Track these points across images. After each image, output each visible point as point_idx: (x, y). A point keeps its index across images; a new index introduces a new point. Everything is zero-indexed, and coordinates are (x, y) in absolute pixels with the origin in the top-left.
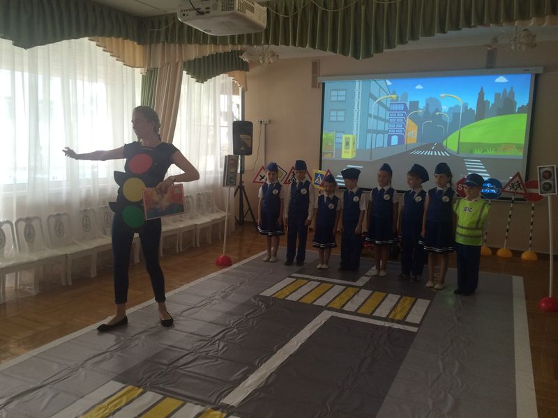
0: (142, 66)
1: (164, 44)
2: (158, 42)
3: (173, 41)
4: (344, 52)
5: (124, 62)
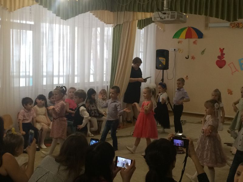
0: (113, 23)
1: (125, 11)
2: (121, 11)
3: (129, 10)
4: (222, 18)
5: (104, 22)
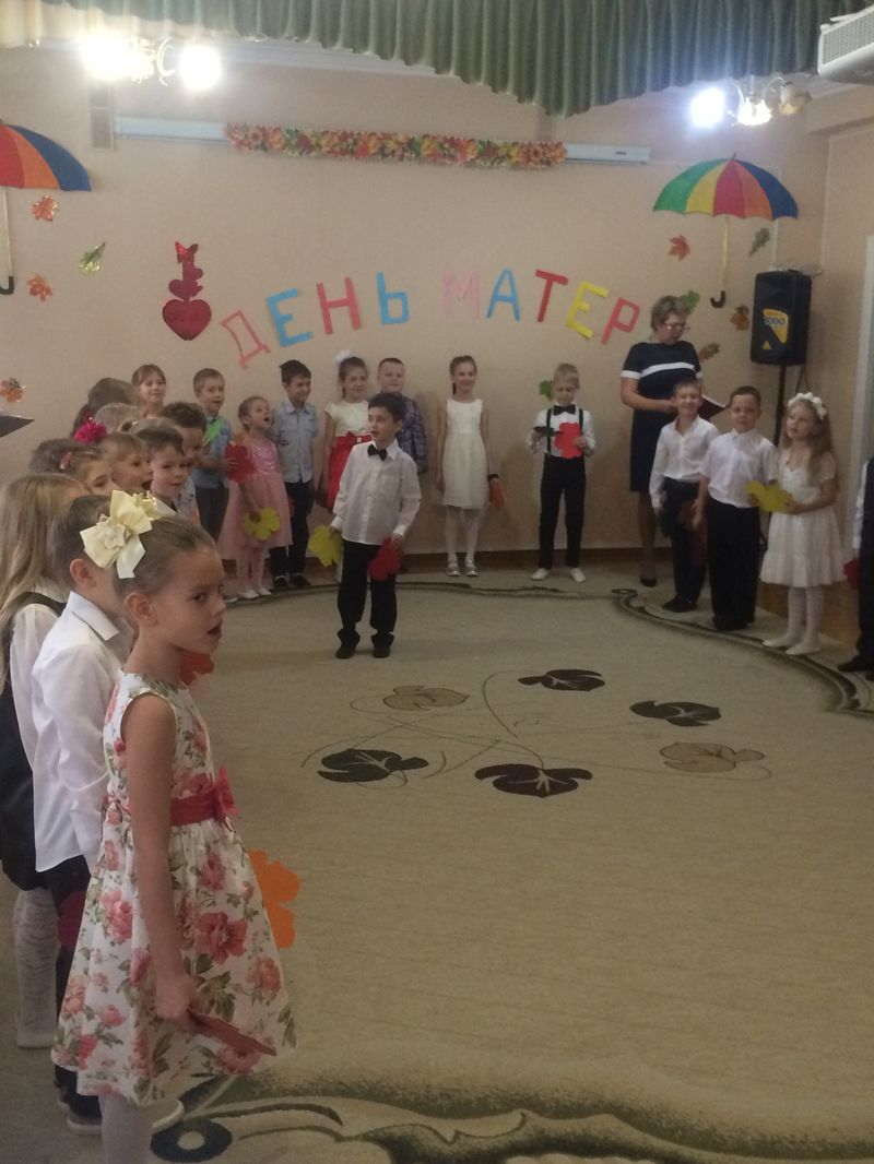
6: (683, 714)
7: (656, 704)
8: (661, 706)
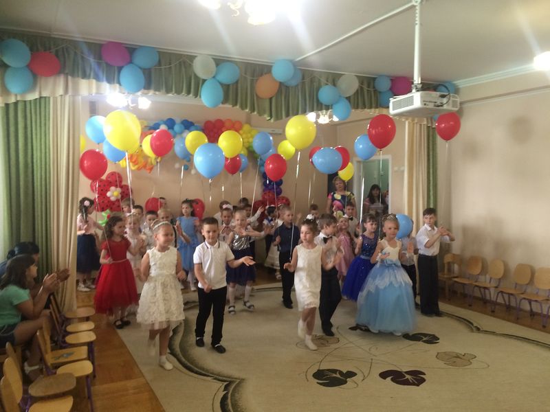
6: (425, 339)
7: (411, 334)
8: (413, 335)
